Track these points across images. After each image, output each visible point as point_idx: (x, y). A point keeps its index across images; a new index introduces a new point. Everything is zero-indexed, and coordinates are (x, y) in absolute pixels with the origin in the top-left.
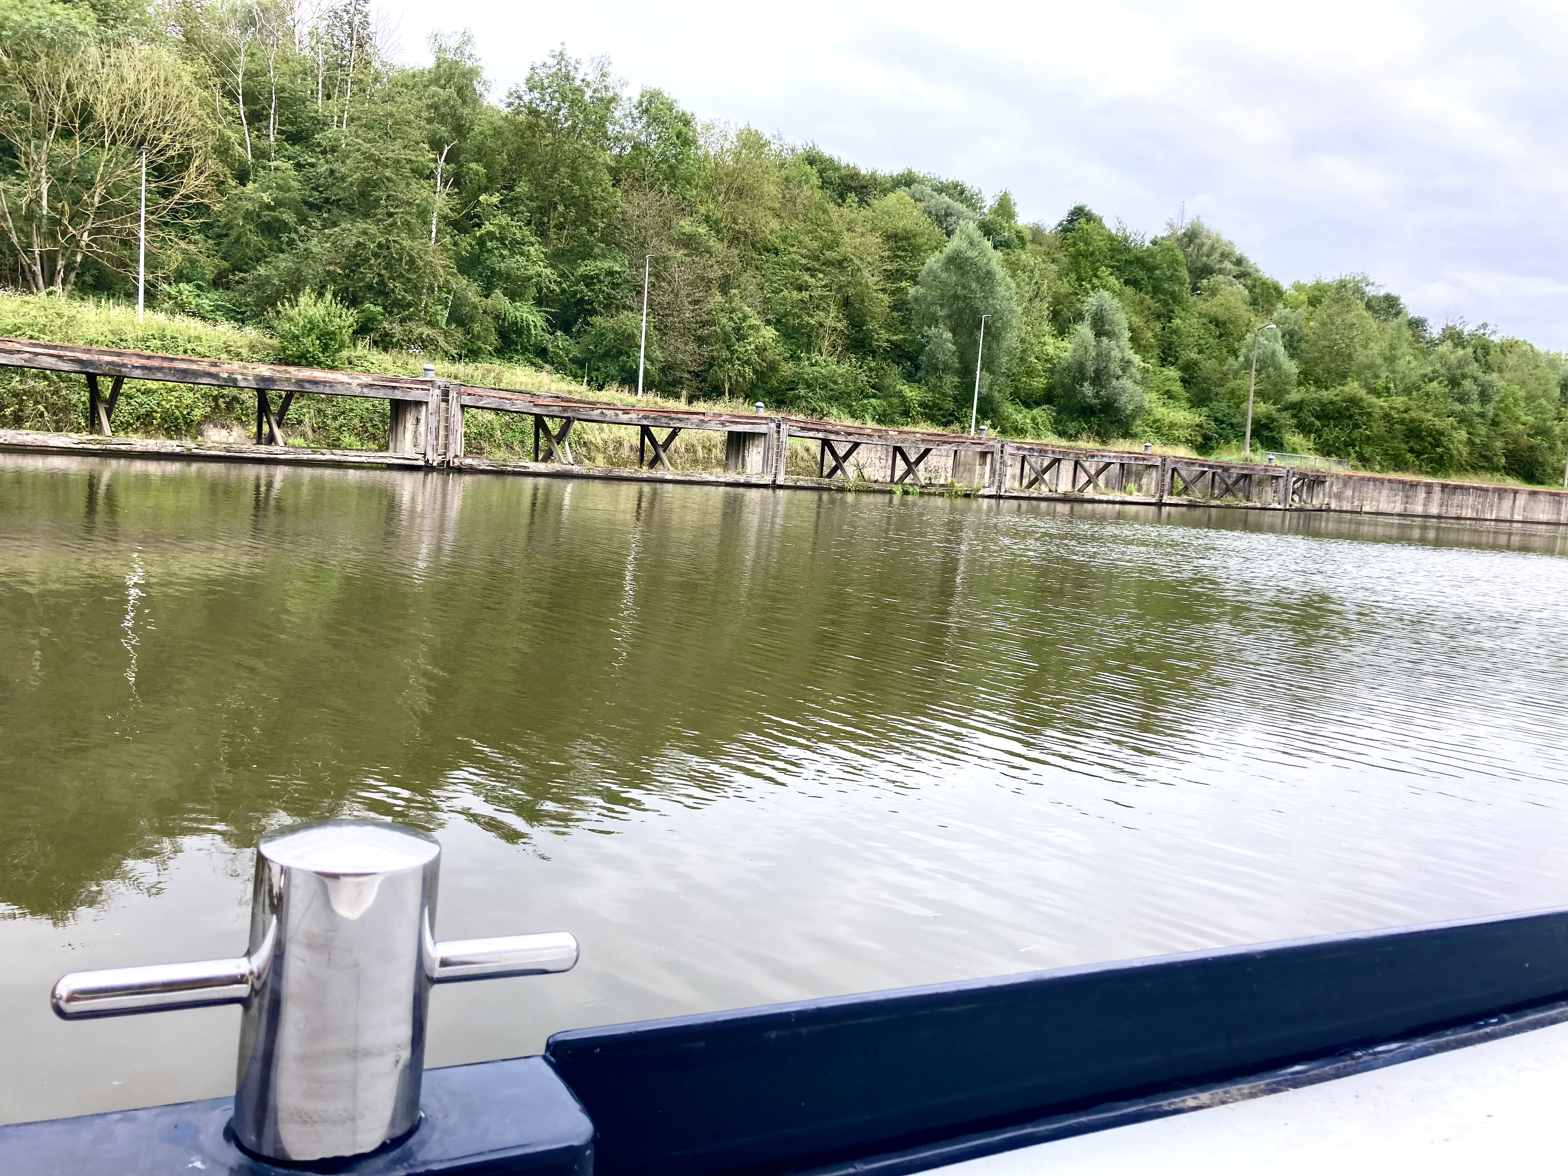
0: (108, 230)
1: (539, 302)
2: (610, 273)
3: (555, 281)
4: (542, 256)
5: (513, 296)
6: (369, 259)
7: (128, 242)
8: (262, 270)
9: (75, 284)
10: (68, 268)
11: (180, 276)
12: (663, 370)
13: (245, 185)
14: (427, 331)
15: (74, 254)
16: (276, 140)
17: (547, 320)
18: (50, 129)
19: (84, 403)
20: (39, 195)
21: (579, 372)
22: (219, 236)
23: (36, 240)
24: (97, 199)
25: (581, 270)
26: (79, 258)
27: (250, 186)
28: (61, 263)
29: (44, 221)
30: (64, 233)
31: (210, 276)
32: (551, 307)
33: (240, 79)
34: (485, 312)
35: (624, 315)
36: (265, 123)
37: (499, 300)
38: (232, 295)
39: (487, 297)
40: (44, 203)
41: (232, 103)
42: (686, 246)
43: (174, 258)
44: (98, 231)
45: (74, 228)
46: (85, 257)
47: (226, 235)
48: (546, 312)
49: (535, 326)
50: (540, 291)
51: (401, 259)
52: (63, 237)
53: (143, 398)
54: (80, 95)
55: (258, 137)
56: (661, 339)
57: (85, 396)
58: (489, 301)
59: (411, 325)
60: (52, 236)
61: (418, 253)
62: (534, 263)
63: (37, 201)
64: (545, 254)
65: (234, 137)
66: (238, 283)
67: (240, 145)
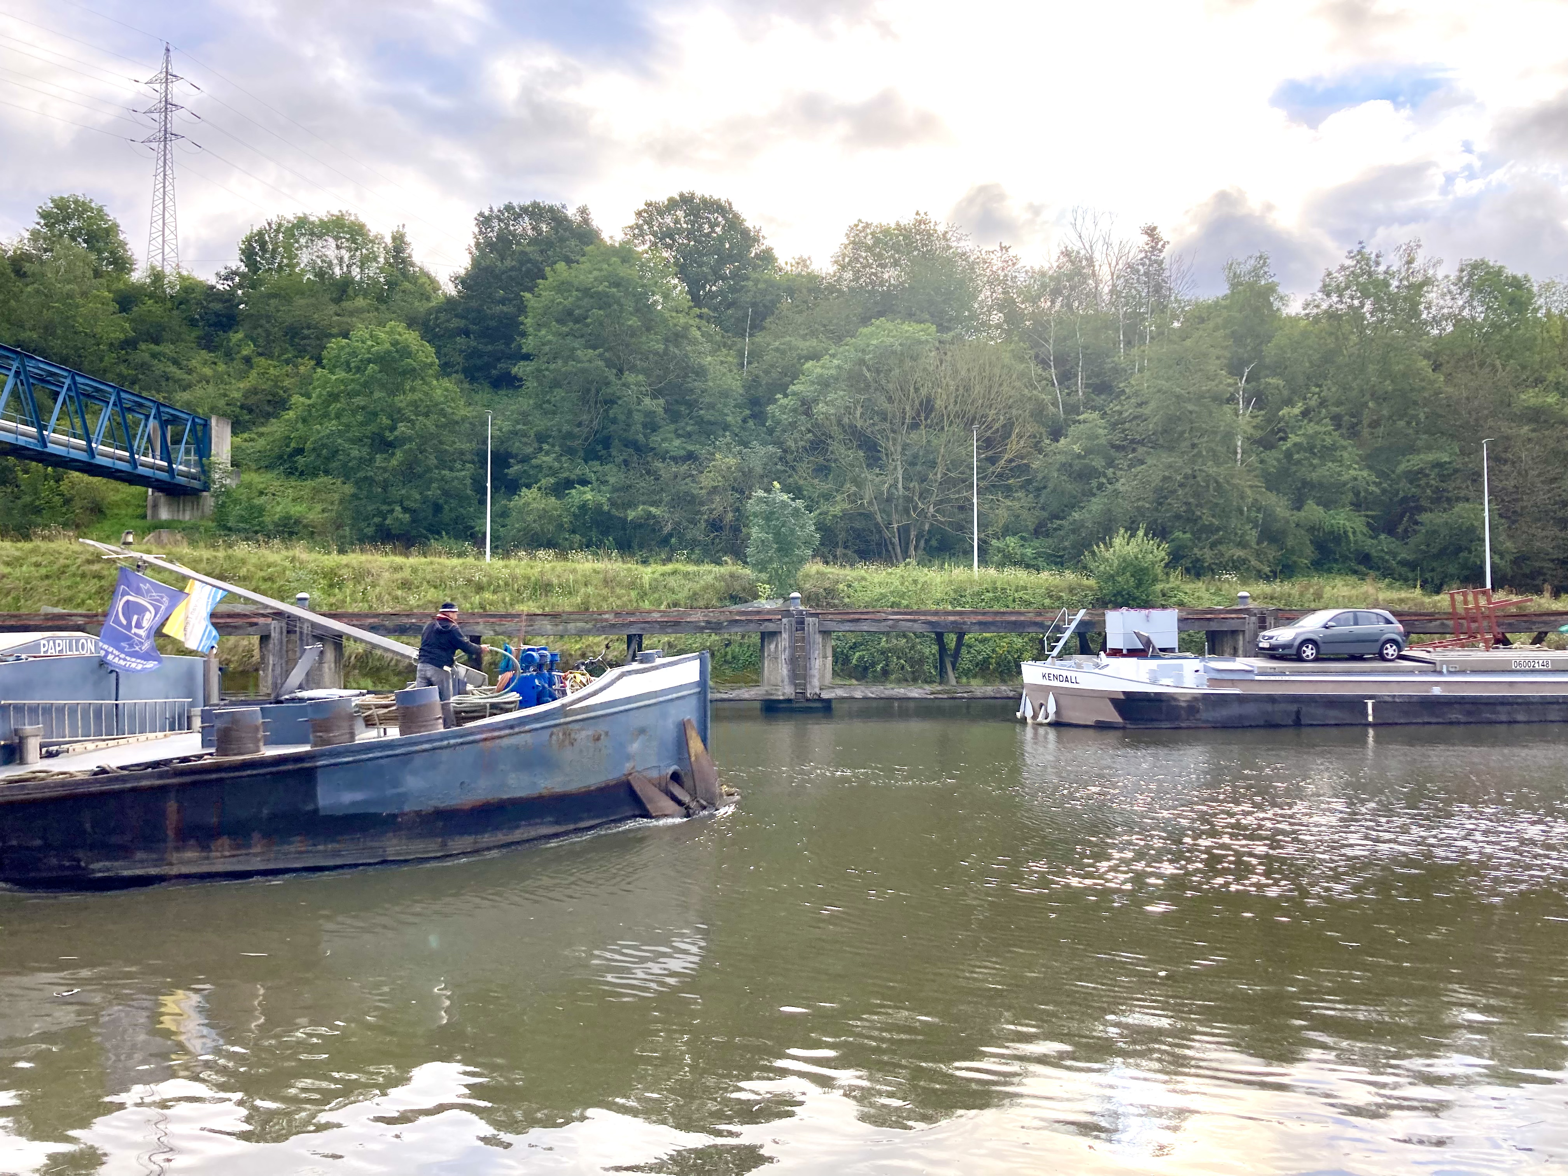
0: (949, 500)
1: (1357, 506)
2: (1439, 465)
3: (1374, 483)
4: (1357, 458)
5: (1327, 504)
6: (1175, 491)
7: (965, 508)
8: (1076, 515)
9: (925, 549)
10: (918, 539)
11: (1007, 531)
12: (1516, 562)
13: (1058, 441)
14: (1239, 553)
15: (923, 524)
16: (1084, 393)
17: (1368, 524)
18: (903, 424)
19: (934, 655)
20: (896, 481)
21: (1411, 575)
22: (1038, 489)
23: (895, 517)
24: (939, 476)
25: (1402, 468)
26: (927, 527)
27: (1063, 441)
28: (913, 534)
29: (901, 501)
30: (915, 508)
31: (1031, 527)
32: (1372, 510)
33: (1051, 348)
34: (1297, 525)
35: (1459, 507)
36: (1073, 381)
37: (1313, 511)
38: (1050, 540)
39: (1299, 509)
40: (900, 485)
41: (1044, 369)
42: (1530, 420)
43: (1002, 515)
44: (941, 502)
45: (923, 503)
46: (932, 525)
47: (1045, 487)
48: (1367, 516)
49: (1354, 533)
50: (1357, 494)
51: (1208, 486)
52: (914, 511)
53: (980, 647)
54: (924, 392)
55: (1068, 394)
56: (1509, 528)
57: (935, 648)
58: (1302, 514)
59: (1222, 548)
60: (907, 511)
61: (1225, 478)
62: (1349, 467)
63: (895, 485)
64: (1359, 456)
65: (1047, 398)
66: (1055, 529)
67: (1052, 404)
